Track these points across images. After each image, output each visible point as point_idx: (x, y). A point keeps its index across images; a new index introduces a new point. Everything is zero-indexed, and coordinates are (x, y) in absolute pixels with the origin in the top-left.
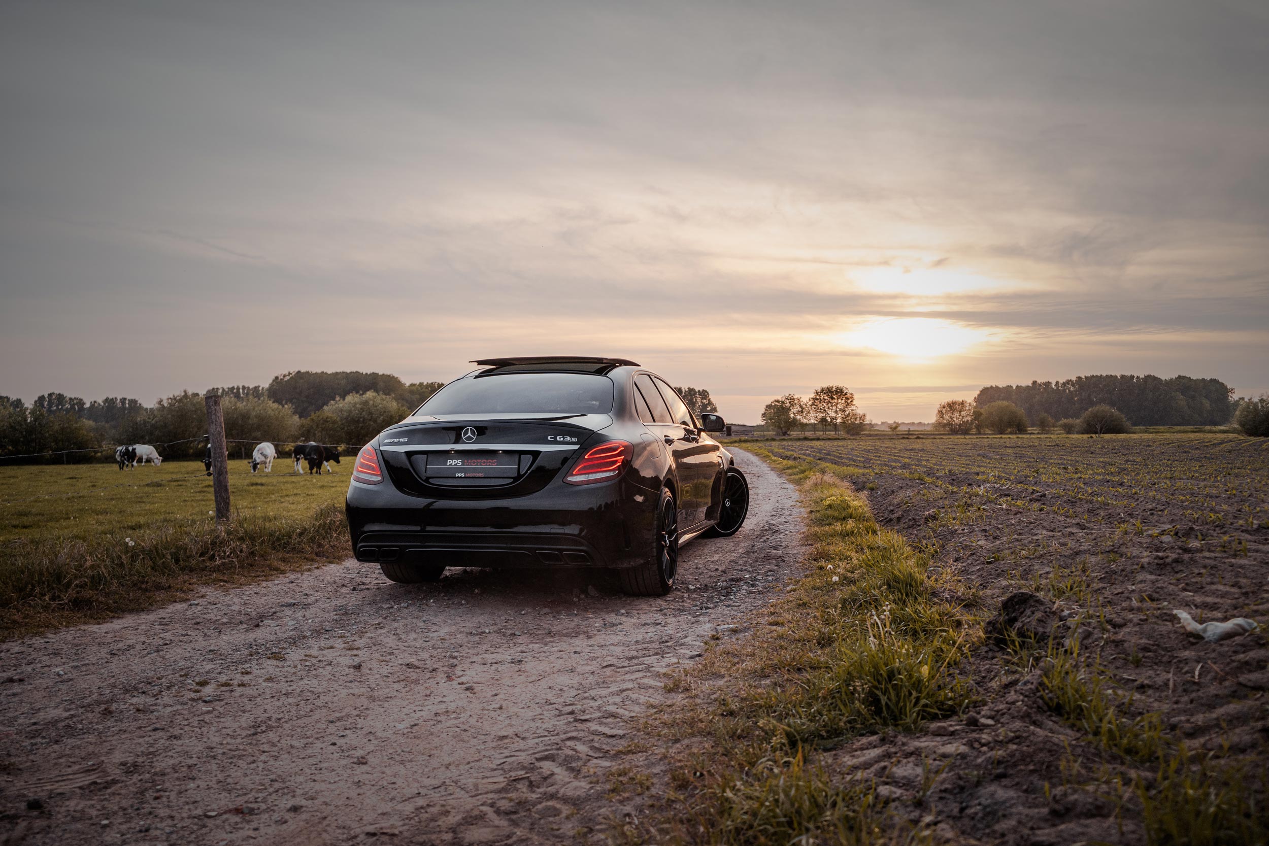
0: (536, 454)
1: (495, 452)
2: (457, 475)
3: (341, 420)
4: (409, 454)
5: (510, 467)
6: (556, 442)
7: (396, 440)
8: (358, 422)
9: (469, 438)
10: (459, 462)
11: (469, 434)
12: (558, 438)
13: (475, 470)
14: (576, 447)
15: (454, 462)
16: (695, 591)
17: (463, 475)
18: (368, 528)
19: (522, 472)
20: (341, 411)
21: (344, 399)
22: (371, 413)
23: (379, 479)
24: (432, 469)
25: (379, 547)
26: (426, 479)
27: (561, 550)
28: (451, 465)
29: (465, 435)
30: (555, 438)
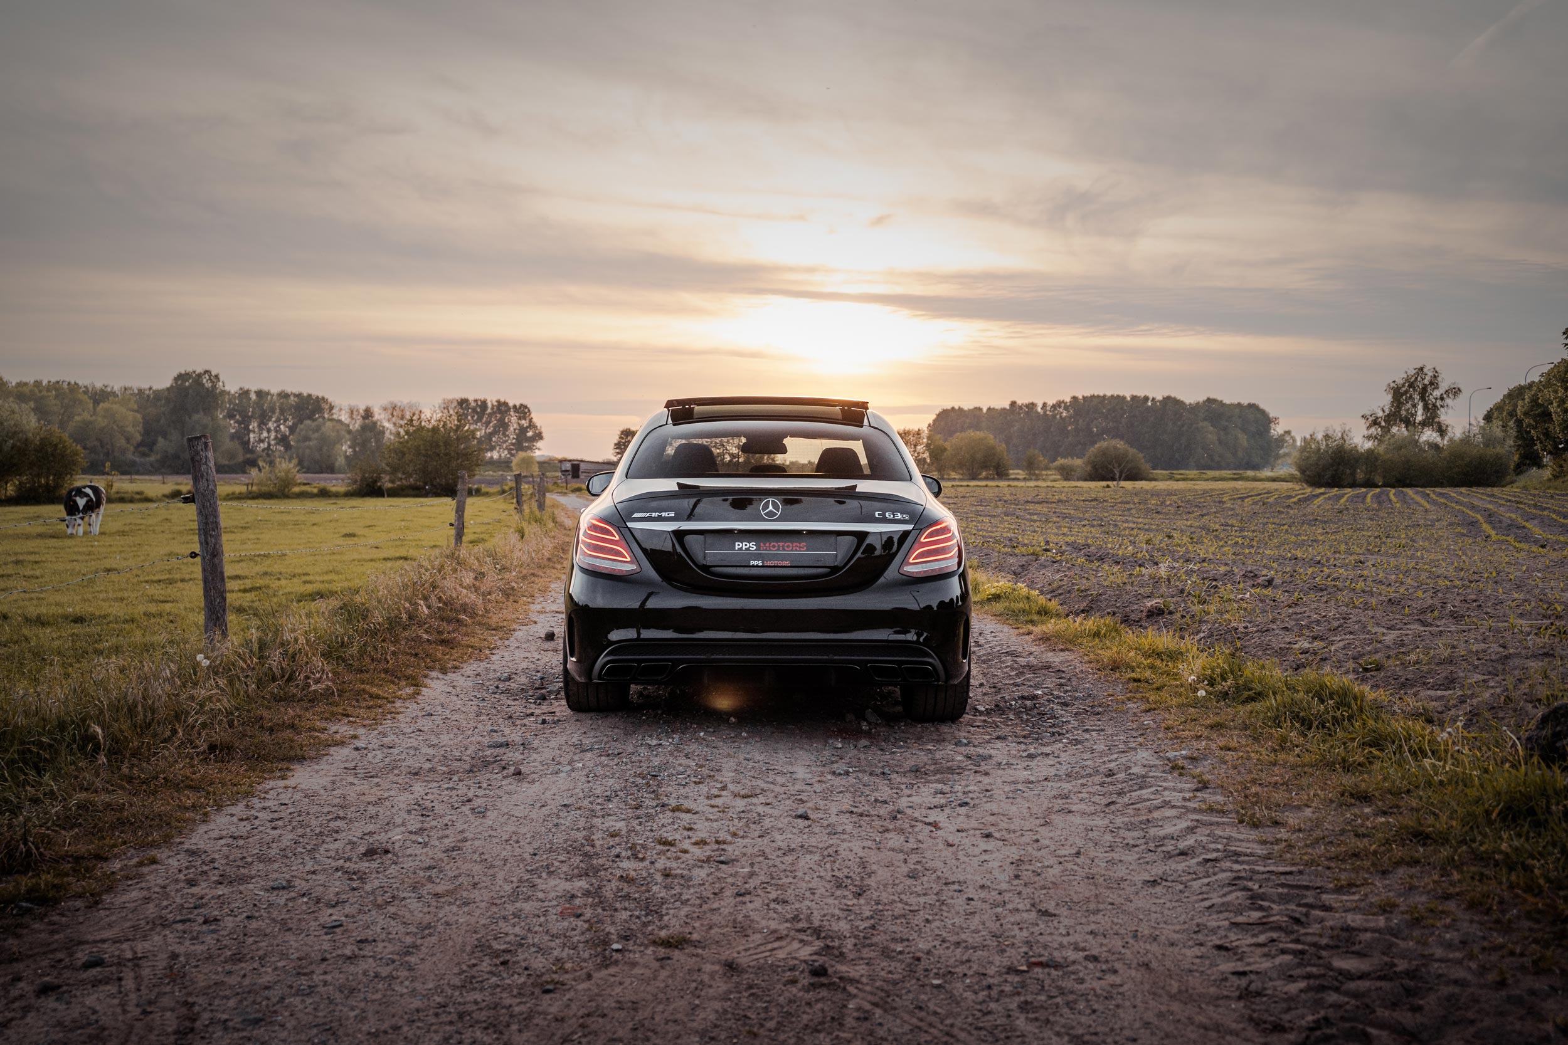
0: (861, 536)
1: (801, 532)
2: (752, 563)
4: (679, 535)
5: (833, 554)
6: (884, 520)
7: (656, 515)
9: (771, 514)
10: (753, 546)
11: (771, 508)
12: (887, 514)
13: (776, 557)
14: (909, 527)
15: (745, 545)
17: (760, 563)
18: (615, 635)
19: (842, 562)
23: (633, 567)
24: (713, 554)
25: (639, 661)
26: (706, 568)
27: (899, 663)
28: (741, 549)
29: (764, 509)
30: (884, 515)
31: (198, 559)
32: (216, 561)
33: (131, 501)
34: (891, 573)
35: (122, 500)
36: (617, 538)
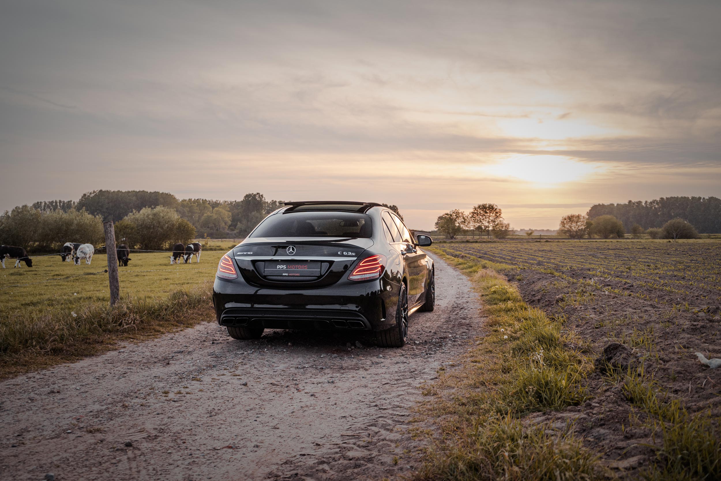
0: (331, 263)
1: (306, 261)
2: (283, 274)
3: (137, 227)
4: (254, 262)
5: (316, 271)
6: (343, 256)
7: (245, 253)
8: (150, 228)
9: (291, 253)
10: (284, 267)
11: (291, 250)
12: (344, 253)
13: (294, 272)
14: (355, 258)
15: (281, 267)
16: (419, 344)
17: (287, 274)
18: (228, 305)
19: (323, 274)
20: (137, 220)
21: (139, 212)
22: (159, 223)
23: (235, 276)
24: (268, 271)
25: (235, 317)
26: (265, 277)
27: (346, 320)
28: (279, 268)
29: (288, 251)
30: (343, 253)
31: (107, 274)
32: (114, 274)
33: (215, 250)
34: (343, 279)
35: (211, 249)
36: (231, 263)
